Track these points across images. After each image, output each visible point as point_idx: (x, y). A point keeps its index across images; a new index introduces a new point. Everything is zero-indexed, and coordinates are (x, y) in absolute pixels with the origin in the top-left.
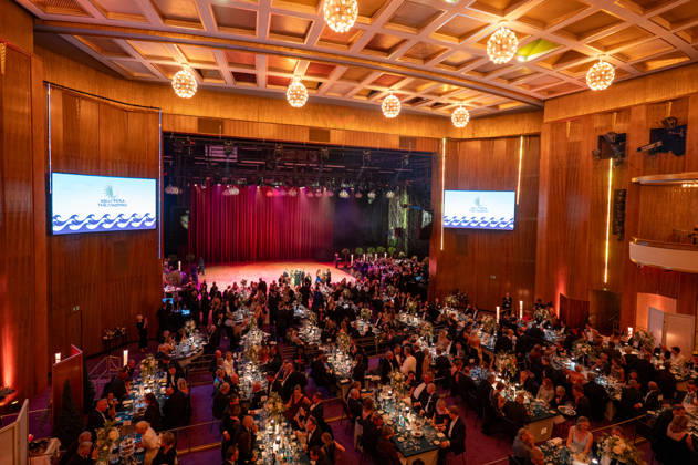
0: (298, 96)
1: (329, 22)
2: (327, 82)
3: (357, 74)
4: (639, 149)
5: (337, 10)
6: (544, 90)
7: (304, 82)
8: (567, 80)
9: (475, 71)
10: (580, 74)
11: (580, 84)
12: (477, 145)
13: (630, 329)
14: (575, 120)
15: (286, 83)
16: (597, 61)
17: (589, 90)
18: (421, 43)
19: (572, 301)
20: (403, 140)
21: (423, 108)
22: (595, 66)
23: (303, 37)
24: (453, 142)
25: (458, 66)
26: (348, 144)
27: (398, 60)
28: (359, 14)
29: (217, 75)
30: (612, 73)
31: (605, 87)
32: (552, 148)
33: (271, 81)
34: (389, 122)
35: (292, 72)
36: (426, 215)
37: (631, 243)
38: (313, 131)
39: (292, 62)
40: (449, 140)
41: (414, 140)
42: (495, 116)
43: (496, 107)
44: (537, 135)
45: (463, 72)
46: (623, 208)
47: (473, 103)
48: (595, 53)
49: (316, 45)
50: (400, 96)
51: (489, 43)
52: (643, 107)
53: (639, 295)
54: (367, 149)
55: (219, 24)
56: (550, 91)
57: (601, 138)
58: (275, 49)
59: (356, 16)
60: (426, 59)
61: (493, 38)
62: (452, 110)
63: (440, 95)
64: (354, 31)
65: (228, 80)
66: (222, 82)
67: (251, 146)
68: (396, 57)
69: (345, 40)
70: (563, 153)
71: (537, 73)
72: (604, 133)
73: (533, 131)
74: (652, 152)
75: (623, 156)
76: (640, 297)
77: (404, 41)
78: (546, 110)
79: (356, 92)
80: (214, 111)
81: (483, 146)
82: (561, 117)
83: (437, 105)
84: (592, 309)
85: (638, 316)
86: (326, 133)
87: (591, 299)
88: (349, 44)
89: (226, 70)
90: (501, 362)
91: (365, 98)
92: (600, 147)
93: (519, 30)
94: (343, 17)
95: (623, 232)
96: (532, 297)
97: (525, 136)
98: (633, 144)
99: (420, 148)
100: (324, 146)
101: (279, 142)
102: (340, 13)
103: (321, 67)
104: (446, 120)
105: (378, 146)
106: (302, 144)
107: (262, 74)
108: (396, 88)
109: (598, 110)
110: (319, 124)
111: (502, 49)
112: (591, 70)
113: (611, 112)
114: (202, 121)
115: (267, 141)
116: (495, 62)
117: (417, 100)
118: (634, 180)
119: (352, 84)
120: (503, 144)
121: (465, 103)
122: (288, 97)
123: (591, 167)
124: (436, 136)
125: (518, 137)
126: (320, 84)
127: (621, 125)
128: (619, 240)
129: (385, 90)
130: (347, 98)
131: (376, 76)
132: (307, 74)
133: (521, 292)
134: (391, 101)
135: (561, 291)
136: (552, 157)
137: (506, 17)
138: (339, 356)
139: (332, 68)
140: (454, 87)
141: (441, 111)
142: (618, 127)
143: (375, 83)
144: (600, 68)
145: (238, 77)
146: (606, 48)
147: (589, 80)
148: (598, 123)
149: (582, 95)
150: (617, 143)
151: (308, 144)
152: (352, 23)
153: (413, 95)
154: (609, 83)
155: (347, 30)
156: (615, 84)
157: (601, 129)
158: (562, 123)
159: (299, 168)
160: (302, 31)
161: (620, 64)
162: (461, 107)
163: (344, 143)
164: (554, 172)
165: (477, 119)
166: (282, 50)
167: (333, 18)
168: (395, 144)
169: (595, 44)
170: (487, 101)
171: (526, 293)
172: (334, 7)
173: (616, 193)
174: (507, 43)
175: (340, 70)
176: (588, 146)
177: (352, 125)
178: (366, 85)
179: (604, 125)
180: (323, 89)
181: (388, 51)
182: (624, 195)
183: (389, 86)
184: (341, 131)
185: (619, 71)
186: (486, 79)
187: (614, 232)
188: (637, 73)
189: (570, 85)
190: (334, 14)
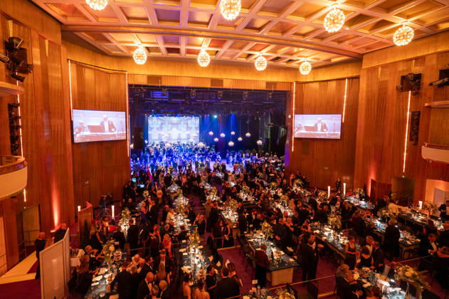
0: (204, 60)
1: (223, 14)
2: (222, 51)
3: (239, 44)
4: (431, 84)
5: (229, 6)
6: (363, 48)
7: (207, 51)
8: (379, 40)
9: (316, 37)
10: (389, 35)
11: (388, 42)
12: (316, 86)
13: (421, 203)
14: (384, 67)
15: (197, 52)
16: (401, 26)
17: (395, 45)
18: (280, 22)
19: (379, 184)
20: (268, 84)
21: (282, 63)
22: (400, 29)
23: (207, 24)
24: (301, 84)
25: (304, 35)
26: (234, 88)
27: (265, 34)
28: (242, 8)
29: (157, 50)
30: (412, 33)
31: (407, 43)
32: (368, 85)
33: (189, 52)
34: (260, 73)
35: (201, 46)
36: (283, 130)
37: (423, 147)
38: (213, 81)
39: (200, 40)
40: (297, 83)
41: (275, 84)
42: (328, 66)
43: (329, 60)
44: (358, 77)
45: (308, 39)
46: (418, 124)
47: (315, 59)
48: (400, 21)
49: (215, 28)
50: (266, 57)
51: (325, 20)
52: (435, 56)
53: (428, 180)
54: (246, 90)
55: (159, 20)
56: (367, 48)
57: (403, 78)
58: (191, 32)
59: (240, 9)
60: (284, 32)
61: (328, 16)
62: (300, 64)
63: (292, 54)
64: (238, 18)
65: (164, 53)
66: (160, 54)
67: (177, 90)
68: (265, 32)
69: (233, 24)
70: (375, 88)
71: (358, 36)
72: (405, 74)
73: (355, 75)
74: (440, 86)
75: (419, 89)
76: (429, 182)
77: (270, 21)
78: (364, 61)
79: (240, 56)
80: (156, 71)
81: (320, 86)
82: (375, 64)
83: (290, 61)
84: (393, 189)
85: (426, 193)
86: (221, 81)
87: (393, 182)
88: (235, 26)
89: (162, 46)
90: (331, 219)
91: (244, 59)
92: (402, 83)
93: (346, 9)
94: (232, 11)
95: (417, 139)
96: (352, 181)
97: (349, 78)
98: (426, 81)
99: (279, 88)
100: (220, 89)
101: (193, 88)
102: (230, 8)
103: (218, 41)
104: (296, 70)
105: (253, 88)
106: (206, 88)
107: (183, 48)
108: (264, 52)
109: (401, 59)
110: (217, 76)
111: (334, 23)
112: (397, 32)
113: (411, 60)
114: (150, 78)
115: (187, 88)
116: (330, 31)
117: (277, 59)
118: (426, 105)
119: (237, 51)
120: (333, 84)
121: (309, 59)
122: (199, 61)
123: (395, 97)
124: (290, 80)
125: (344, 79)
126: (217, 52)
127: (418, 68)
128: (414, 145)
129: (257, 54)
130: (233, 60)
131: (252, 45)
132: (210, 46)
133: (344, 178)
134: (261, 60)
135: (372, 177)
136: (367, 92)
137: (337, 2)
138: (230, 213)
139: (225, 41)
140: (301, 49)
141: (293, 65)
142: (416, 69)
143: (250, 50)
144: (403, 30)
145: (169, 50)
146: (408, 17)
147: (395, 39)
148: (401, 68)
149: (389, 50)
150: (414, 80)
151: (210, 89)
152: (237, 14)
153: (275, 56)
154: (410, 40)
155: (234, 18)
156: (414, 40)
157: (403, 71)
158: (375, 69)
159: (205, 103)
160: (207, 20)
161: (418, 26)
162: (306, 61)
163: (231, 88)
164: (369, 101)
165: (316, 68)
166: (195, 32)
167: (226, 12)
168: (263, 86)
169: (400, 15)
170: (323, 57)
171: (348, 178)
172: (226, 4)
173: (413, 114)
174: (337, 18)
175: (230, 43)
176: (393, 83)
177: (237, 76)
178: (246, 51)
179: (405, 68)
180: (219, 54)
181: (260, 29)
182: (419, 115)
183: (260, 51)
184: (230, 80)
185: (417, 32)
186: (324, 42)
187: (411, 139)
188: (430, 32)
189: (381, 43)
190: (227, 9)
